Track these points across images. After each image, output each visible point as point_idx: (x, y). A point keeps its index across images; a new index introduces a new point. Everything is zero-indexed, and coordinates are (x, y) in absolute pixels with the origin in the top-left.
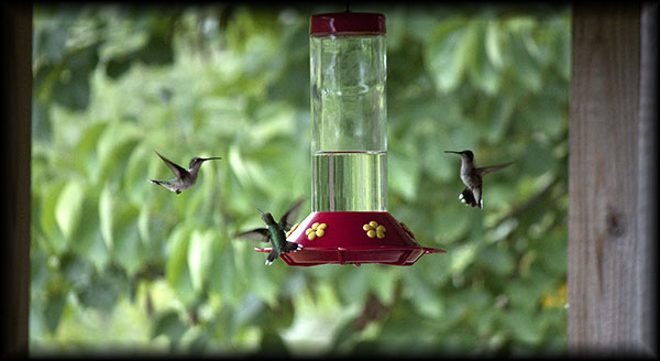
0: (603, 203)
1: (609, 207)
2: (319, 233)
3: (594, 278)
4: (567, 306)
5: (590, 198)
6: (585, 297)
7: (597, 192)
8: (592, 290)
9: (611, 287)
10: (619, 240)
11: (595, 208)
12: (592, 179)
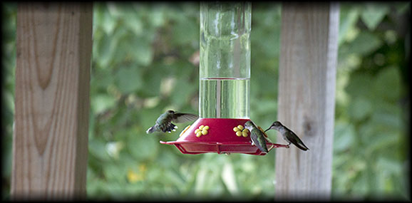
0: (301, 114)
1: (306, 117)
2: (204, 132)
3: (294, 164)
4: (275, 182)
5: (293, 111)
6: (287, 177)
7: (297, 107)
8: (293, 172)
9: (305, 170)
10: (312, 139)
11: (296, 117)
12: (294, 98)
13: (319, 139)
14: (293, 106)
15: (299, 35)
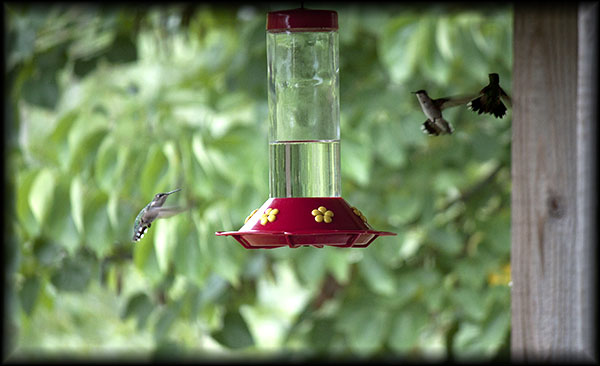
0: (544, 187)
1: (550, 191)
2: (271, 218)
3: (536, 257)
4: (511, 284)
5: (532, 183)
6: (527, 276)
8: (534, 269)
9: (552, 265)
10: (560, 221)
11: (537, 192)
12: (533, 165)
13: (570, 222)
14: (532, 176)
15: (538, 75)
